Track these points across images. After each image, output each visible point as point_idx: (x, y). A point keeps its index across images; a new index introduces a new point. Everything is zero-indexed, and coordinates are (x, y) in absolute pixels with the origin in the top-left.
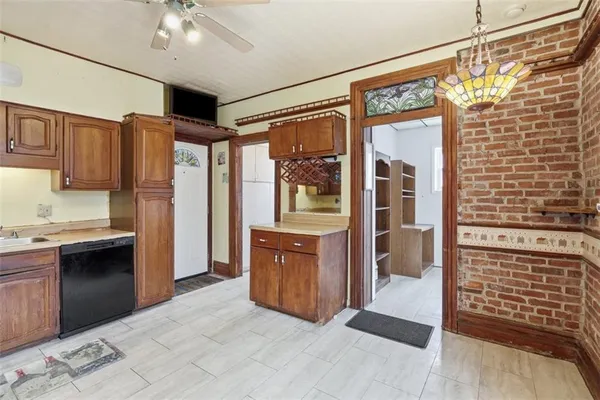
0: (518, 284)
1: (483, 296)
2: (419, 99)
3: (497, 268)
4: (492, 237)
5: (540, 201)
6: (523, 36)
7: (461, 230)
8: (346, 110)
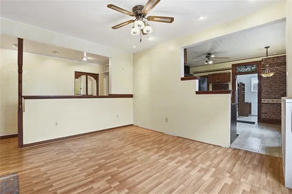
0: (277, 111)
1: (268, 114)
2: (251, 69)
3: (272, 108)
4: (270, 101)
5: (282, 92)
6: (278, 57)
7: (263, 100)
8: (231, 71)
